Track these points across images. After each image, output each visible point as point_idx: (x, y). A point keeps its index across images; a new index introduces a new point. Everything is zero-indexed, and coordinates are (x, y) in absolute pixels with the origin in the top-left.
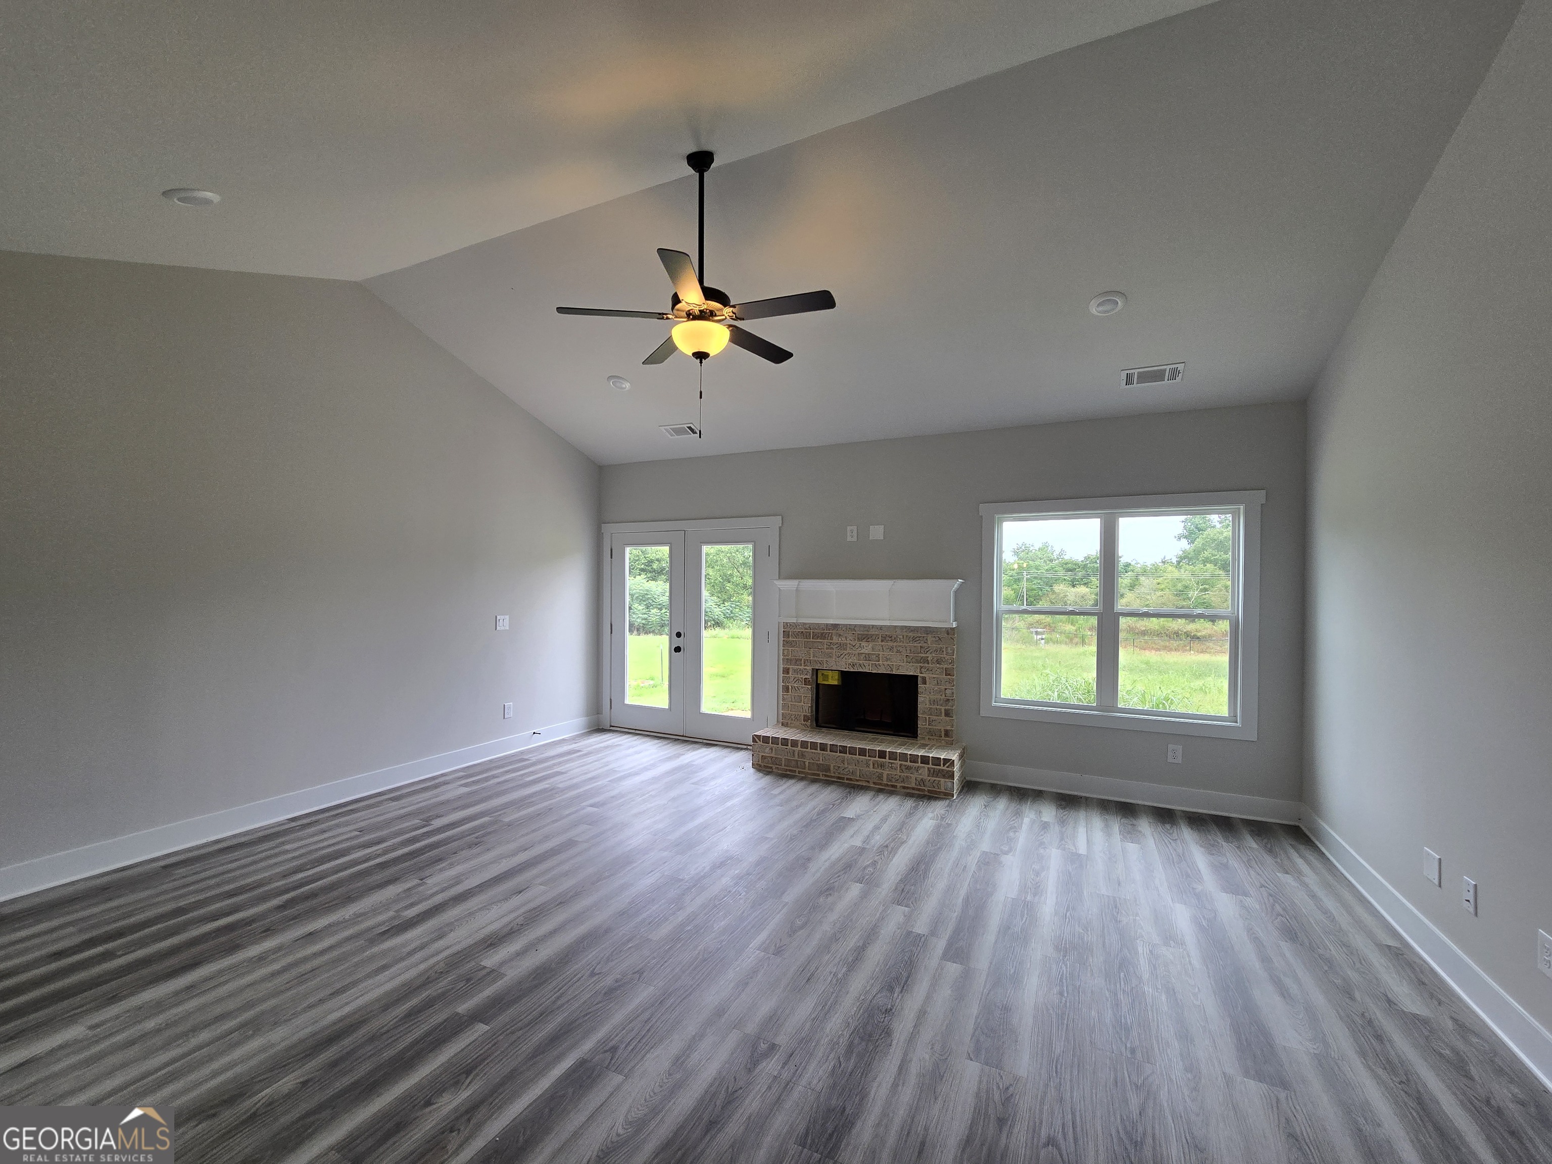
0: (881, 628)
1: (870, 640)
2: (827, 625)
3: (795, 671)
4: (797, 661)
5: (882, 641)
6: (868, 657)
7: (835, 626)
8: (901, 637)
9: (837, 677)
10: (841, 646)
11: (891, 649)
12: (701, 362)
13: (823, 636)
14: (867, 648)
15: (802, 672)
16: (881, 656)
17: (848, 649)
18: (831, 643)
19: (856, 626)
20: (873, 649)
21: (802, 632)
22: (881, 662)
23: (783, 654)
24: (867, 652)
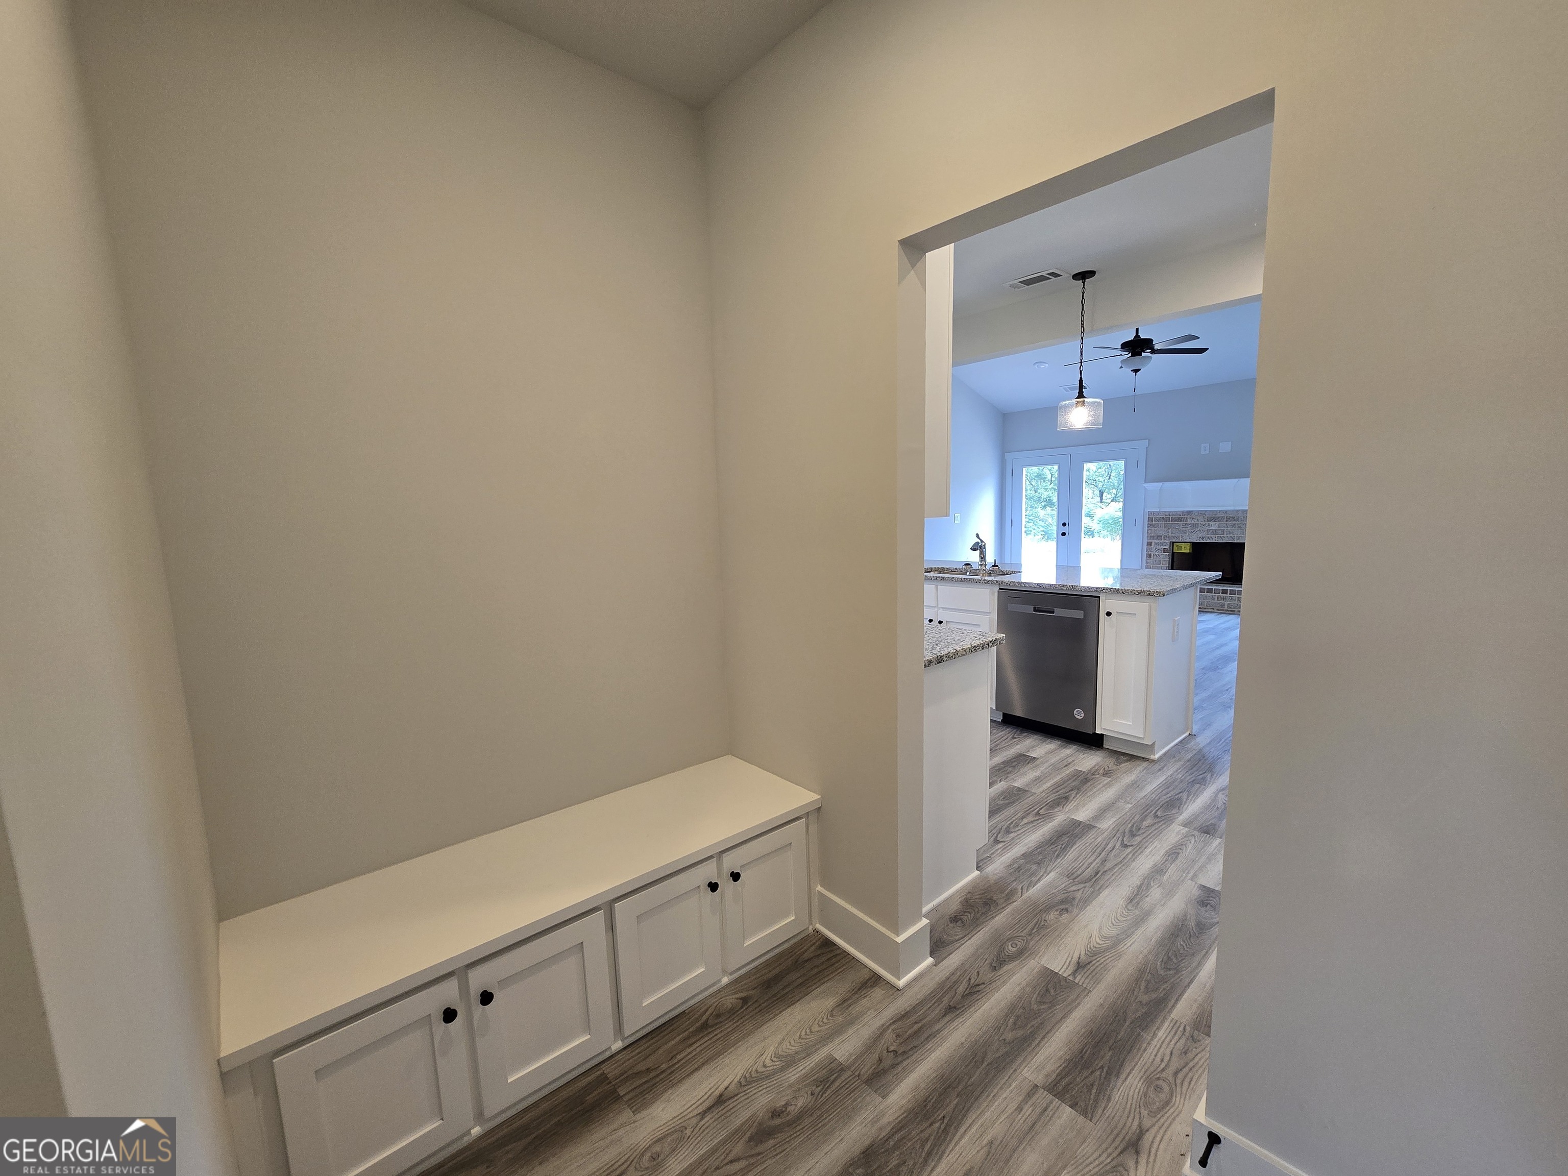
0: (1226, 512)
1: (1217, 520)
2: (1183, 512)
3: (1156, 543)
4: (1159, 537)
5: (1227, 521)
6: (1215, 532)
7: (1189, 512)
8: (1242, 517)
9: (1189, 548)
10: (1194, 526)
11: (1234, 526)
12: (1136, 374)
13: (1179, 520)
14: (1214, 526)
15: (1162, 544)
16: (1225, 531)
17: (1199, 527)
18: (1186, 524)
19: (1206, 511)
20: (1219, 527)
21: (1163, 518)
22: (1225, 535)
23: (1147, 532)
24: (1214, 528)
